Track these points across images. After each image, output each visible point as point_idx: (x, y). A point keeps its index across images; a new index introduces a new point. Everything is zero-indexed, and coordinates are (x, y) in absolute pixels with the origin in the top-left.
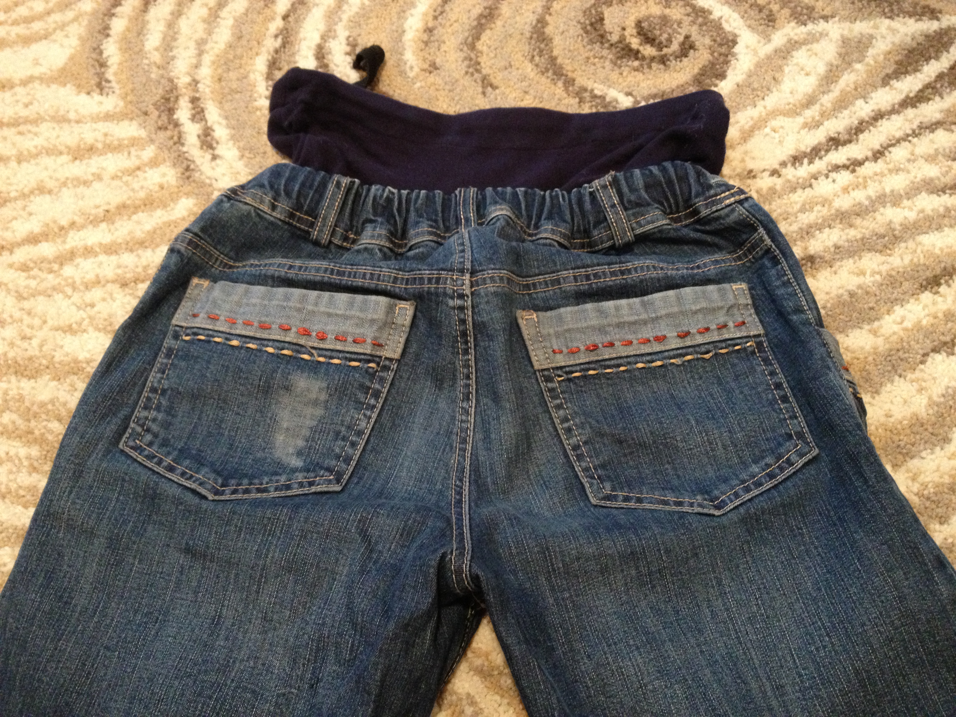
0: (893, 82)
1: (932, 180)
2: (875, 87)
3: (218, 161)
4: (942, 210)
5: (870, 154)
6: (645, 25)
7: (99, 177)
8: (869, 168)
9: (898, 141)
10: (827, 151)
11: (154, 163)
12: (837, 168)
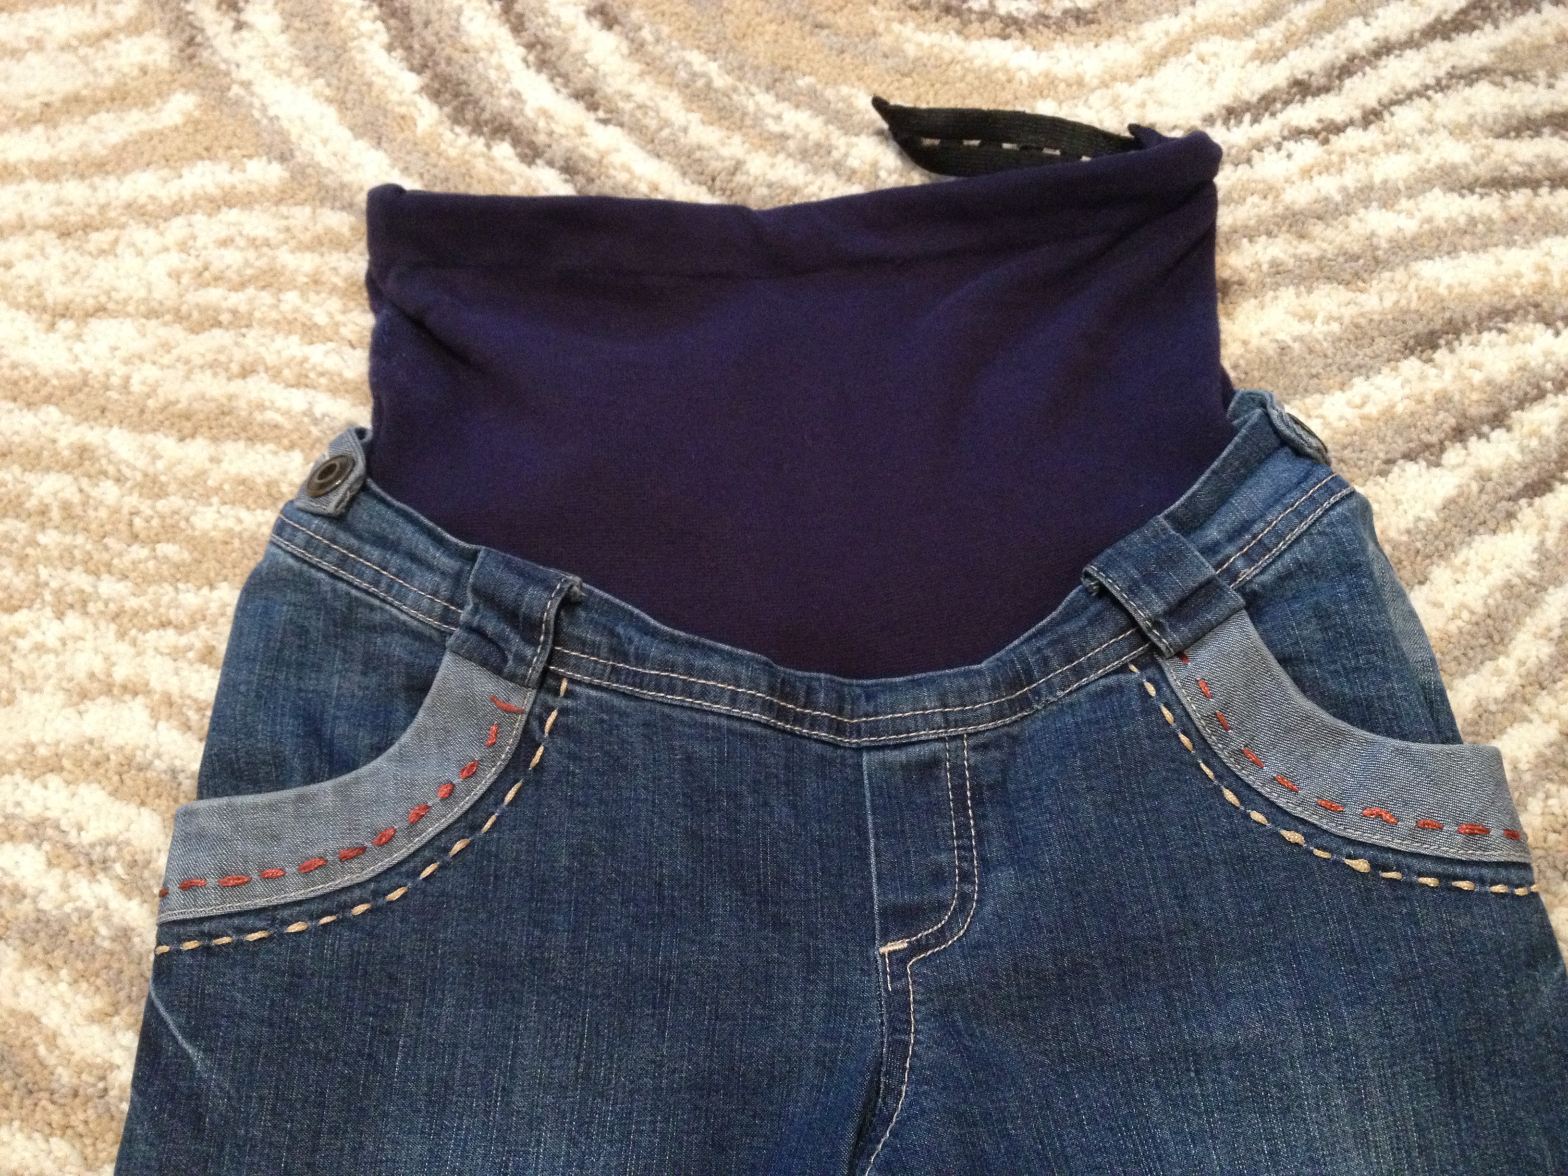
1: (1454, 168)
3: (245, 33)
4: (1462, 221)
5: (1357, 114)
7: (38, 45)
8: (1352, 139)
9: (1410, 96)
10: (1286, 103)
11: (135, 27)
12: (1297, 134)
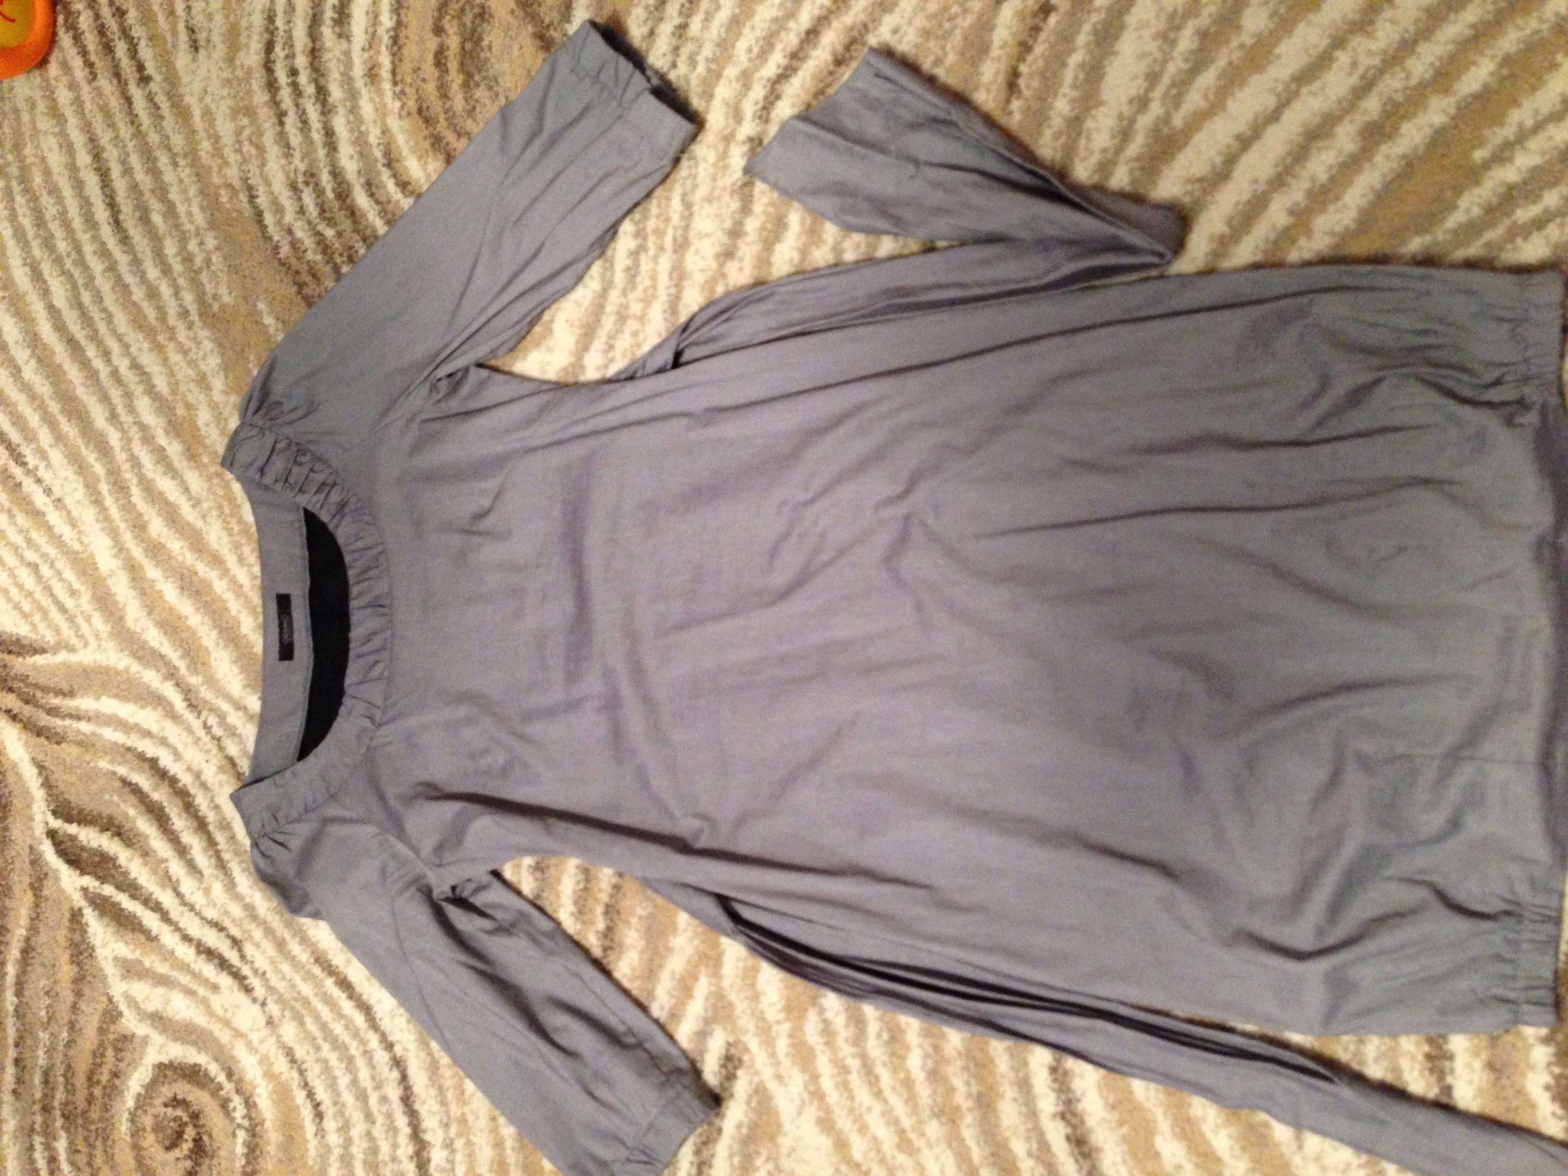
0: (153, 934)
2: (162, 947)
6: (167, 1143)
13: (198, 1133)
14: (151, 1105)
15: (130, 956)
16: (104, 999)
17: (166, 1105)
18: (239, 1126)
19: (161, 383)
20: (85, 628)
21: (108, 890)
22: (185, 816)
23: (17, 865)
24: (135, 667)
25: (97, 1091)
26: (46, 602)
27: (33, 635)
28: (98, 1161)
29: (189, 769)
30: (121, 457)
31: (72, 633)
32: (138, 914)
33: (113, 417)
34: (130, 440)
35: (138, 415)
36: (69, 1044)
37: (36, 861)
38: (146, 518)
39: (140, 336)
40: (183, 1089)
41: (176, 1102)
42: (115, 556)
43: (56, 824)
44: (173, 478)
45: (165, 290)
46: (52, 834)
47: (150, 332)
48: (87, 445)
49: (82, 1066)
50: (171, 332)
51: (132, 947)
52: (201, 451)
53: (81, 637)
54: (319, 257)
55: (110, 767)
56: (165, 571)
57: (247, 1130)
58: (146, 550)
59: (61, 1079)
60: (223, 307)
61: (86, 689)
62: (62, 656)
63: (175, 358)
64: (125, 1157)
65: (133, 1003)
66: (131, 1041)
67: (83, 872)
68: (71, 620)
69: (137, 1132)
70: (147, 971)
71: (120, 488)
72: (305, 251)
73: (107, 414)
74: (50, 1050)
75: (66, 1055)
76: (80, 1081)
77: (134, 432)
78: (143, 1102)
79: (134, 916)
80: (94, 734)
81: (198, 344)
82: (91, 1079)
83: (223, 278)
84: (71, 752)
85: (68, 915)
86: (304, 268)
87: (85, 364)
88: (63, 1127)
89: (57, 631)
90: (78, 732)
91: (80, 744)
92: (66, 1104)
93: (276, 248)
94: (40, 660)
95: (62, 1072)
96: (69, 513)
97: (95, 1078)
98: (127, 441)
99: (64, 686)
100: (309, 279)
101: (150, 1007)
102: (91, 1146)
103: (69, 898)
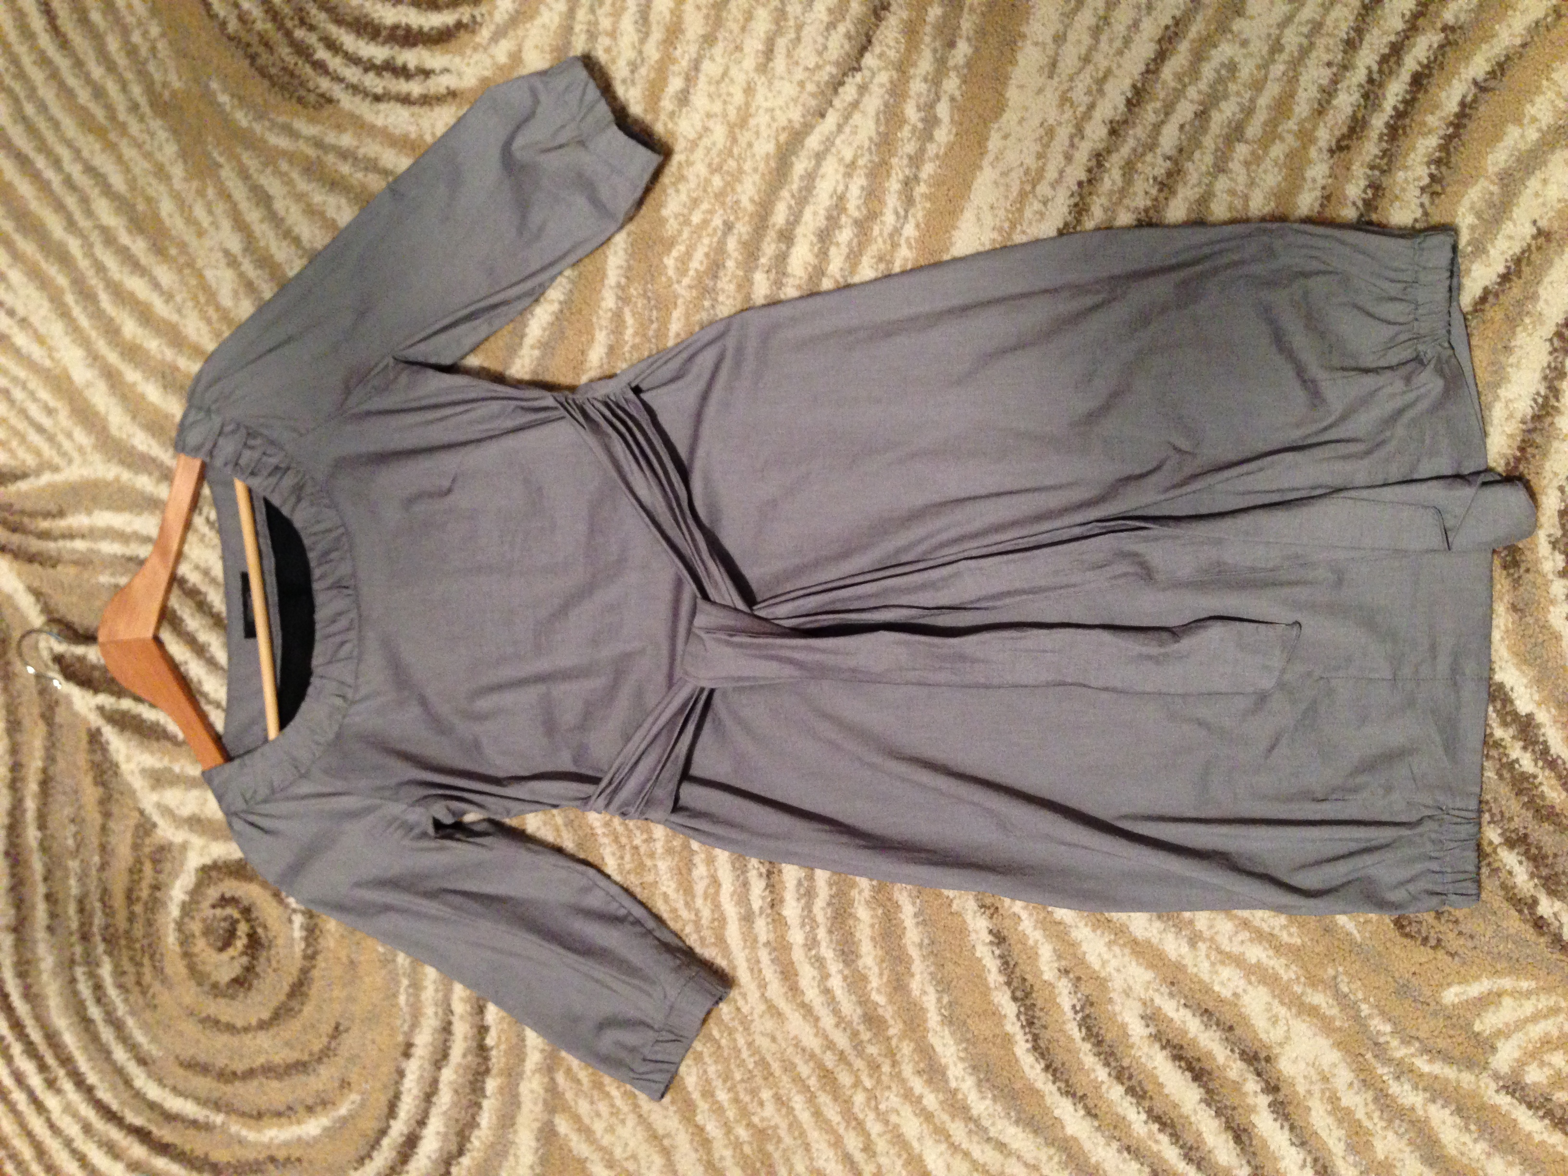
6: (220, 944)
13: (252, 927)
14: (198, 910)
15: (158, 765)
16: (136, 814)
17: (214, 907)
18: (294, 911)
19: (117, 181)
20: (67, 445)
21: (126, 704)
22: (197, 615)
23: (25, 698)
24: (126, 476)
25: (138, 908)
26: (22, 425)
27: (13, 463)
28: (148, 977)
29: (197, 567)
30: (83, 263)
31: (54, 453)
32: (162, 721)
33: (71, 225)
34: (91, 246)
35: (98, 219)
36: (103, 866)
37: (44, 689)
38: (118, 321)
39: (91, 138)
40: (231, 887)
41: (224, 901)
42: (91, 366)
43: (60, 648)
44: (142, 275)
45: (112, 88)
46: (58, 659)
47: (100, 132)
48: (47, 257)
49: (118, 886)
50: (123, 128)
51: (158, 755)
52: (167, 243)
53: (64, 454)
54: (269, 26)
55: (113, 580)
56: (144, 372)
57: (303, 913)
58: (122, 354)
59: (98, 905)
60: (174, 94)
61: (77, 506)
62: (46, 478)
63: (129, 152)
64: (176, 967)
65: (167, 811)
66: (169, 851)
67: (96, 691)
68: (51, 439)
69: (186, 939)
70: (178, 777)
71: (87, 296)
72: (254, 22)
73: (65, 224)
74: (82, 878)
75: (100, 879)
76: (118, 901)
77: (95, 237)
78: (187, 909)
79: (158, 724)
80: (91, 551)
81: (152, 135)
82: (130, 897)
83: (171, 64)
84: (65, 573)
85: (85, 738)
86: (255, 40)
87: (36, 177)
88: (105, 952)
89: (38, 453)
90: (74, 551)
91: (76, 563)
92: (107, 927)
93: (223, 24)
94: (23, 486)
95: (98, 896)
96: (36, 332)
97: (134, 896)
98: (88, 248)
99: (53, 507)
100: (261, 49)
101: (186, 811)
102: (139, 964)
103: (85, 720)
